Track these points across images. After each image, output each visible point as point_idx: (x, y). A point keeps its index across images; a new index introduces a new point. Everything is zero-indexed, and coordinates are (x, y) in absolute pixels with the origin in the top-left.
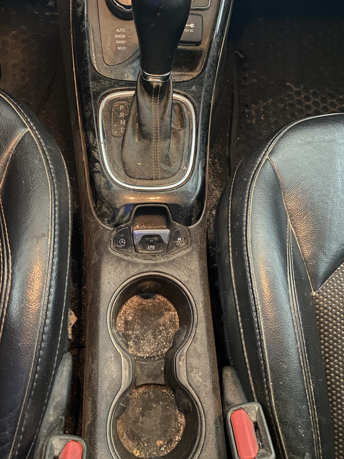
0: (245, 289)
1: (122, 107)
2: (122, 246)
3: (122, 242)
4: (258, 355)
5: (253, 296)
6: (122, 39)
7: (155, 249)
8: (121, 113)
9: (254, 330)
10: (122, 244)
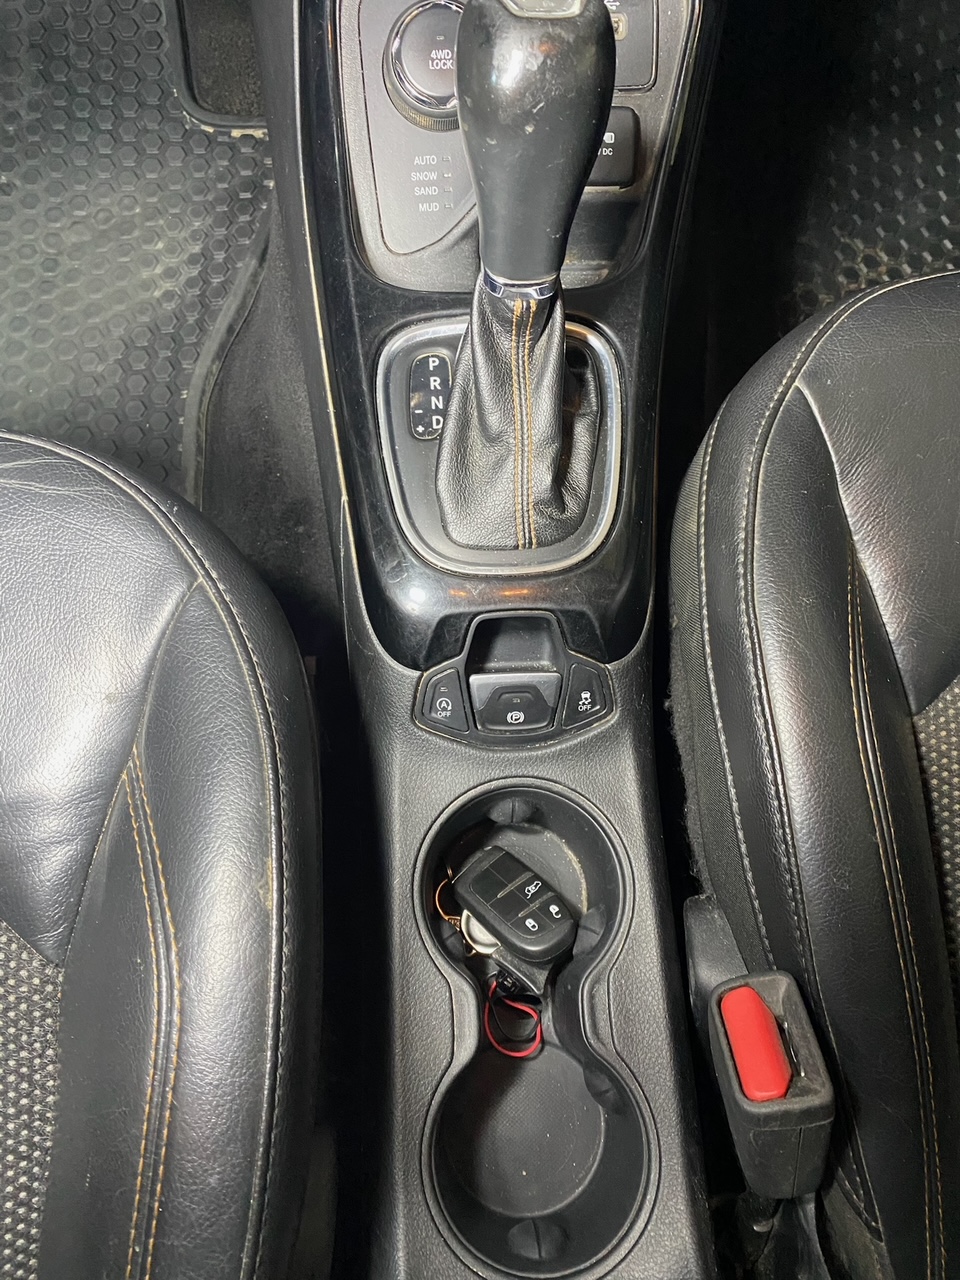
0: (744, 707)
1: (434, 362)
2: (444, 714)
3: (444, 704)
4: (778, 860)
5: (763, 721)
6: (430, 183)
7: (524, 723)
8: (432, 379)
9: (766, 800)
10: (444, 709)
